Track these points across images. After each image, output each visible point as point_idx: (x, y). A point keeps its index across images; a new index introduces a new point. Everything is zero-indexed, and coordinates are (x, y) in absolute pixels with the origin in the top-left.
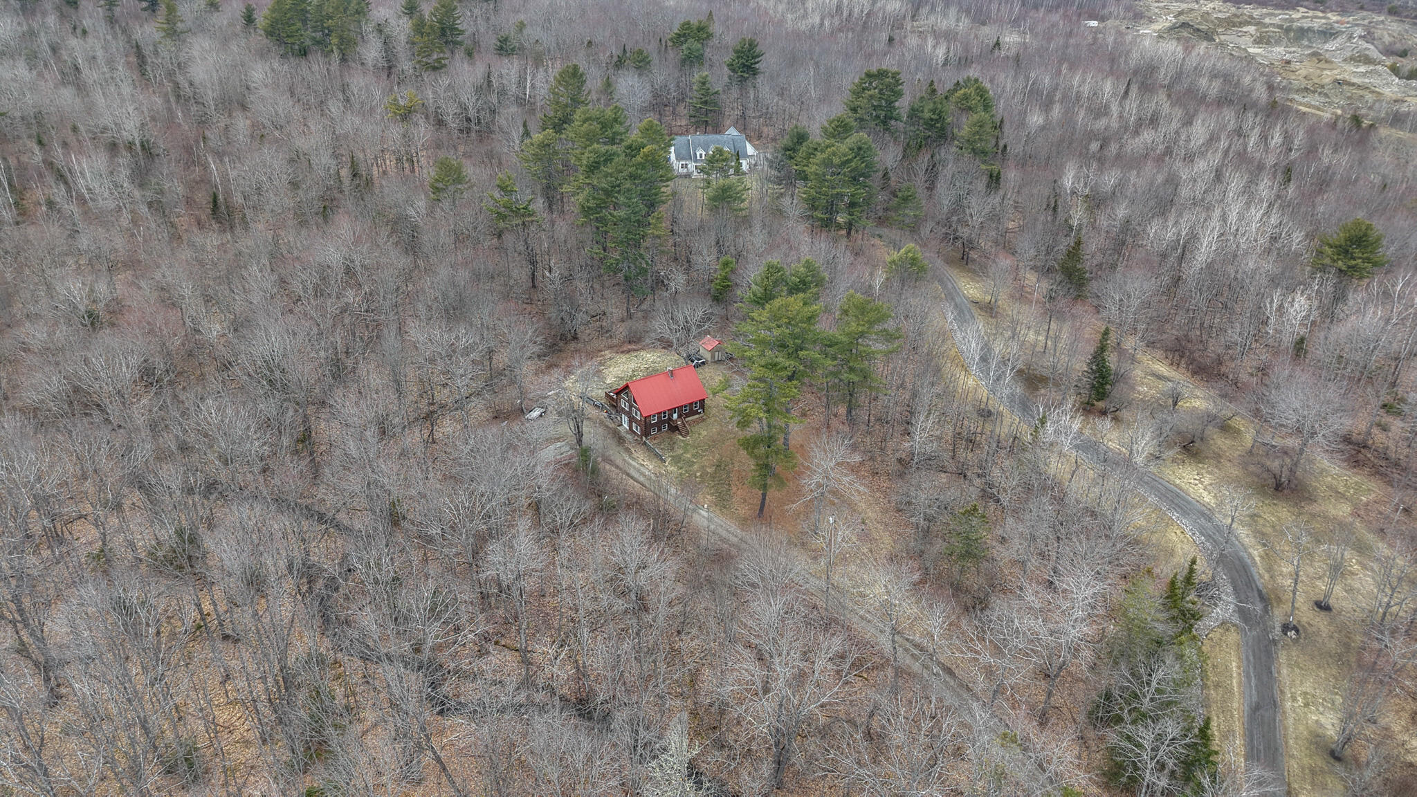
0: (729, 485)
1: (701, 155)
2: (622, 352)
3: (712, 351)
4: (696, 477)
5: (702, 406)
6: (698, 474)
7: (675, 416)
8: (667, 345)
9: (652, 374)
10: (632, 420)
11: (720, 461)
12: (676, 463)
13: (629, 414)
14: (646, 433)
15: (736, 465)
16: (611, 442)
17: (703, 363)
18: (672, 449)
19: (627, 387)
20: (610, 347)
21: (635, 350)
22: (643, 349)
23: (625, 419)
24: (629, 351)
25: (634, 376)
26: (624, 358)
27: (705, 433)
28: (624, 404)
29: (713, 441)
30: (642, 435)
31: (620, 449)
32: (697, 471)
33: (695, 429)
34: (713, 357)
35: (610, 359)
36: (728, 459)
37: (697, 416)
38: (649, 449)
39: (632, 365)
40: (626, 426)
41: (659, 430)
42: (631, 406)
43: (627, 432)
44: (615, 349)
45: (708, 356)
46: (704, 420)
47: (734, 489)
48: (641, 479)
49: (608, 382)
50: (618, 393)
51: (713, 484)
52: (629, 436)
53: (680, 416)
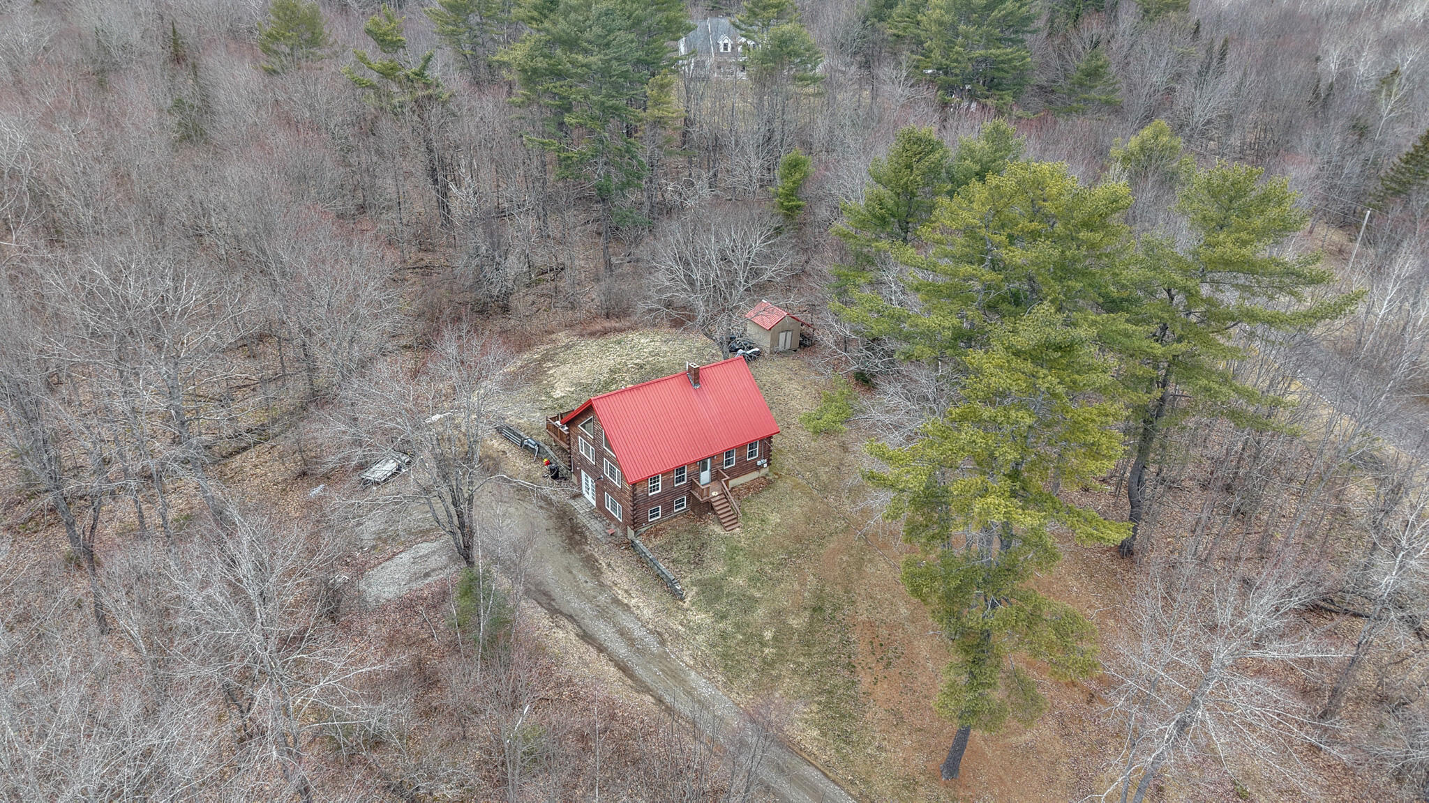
0: (851, 667)
1: (725, 45)
2: (592, 334)
3: (774, 331)
4: (763, 644)
5: (767, 454)
6: (768, 635)
7: (705, 476)
8: (680, 319)
9: (649, 377)
10: (602, 487)
11: (819, 595)
12: (710, 602)
13: (595, 472)
14: (635, 521)
15: (862, 605)
16: (549, 543)
17: (758, 354)
18: (698, 562)
19: (588, 409)
20: (570, 326)
21: (616, 330)
22: (633, 328)
23: (587, 484)
24: (605, 333)
25: (614, 381)
26: (593, 345)
27: (774, 518)
28: (584, 449)
29: (799, 540)
30: (626, 524)
31: (574, 560)
32: (765, 625)
33: (753, 508)
34: (775, 341)
35: (567, 347)
36: (839, 590)
37: (755, 475)
38: (642, 560)
39: (611, 360)
40: (590, 497)
41: (668, 509)
42: (600, 455)
43: (592, 514)
44: (578, 328)
45: (765, 342)
46: (767, 484)
47: (865, 681)
48: (622, 650)
49: (558, 394)
50: (572, 421)
51: (807, 663)
52: (595, 526)
53: (716, 477)
